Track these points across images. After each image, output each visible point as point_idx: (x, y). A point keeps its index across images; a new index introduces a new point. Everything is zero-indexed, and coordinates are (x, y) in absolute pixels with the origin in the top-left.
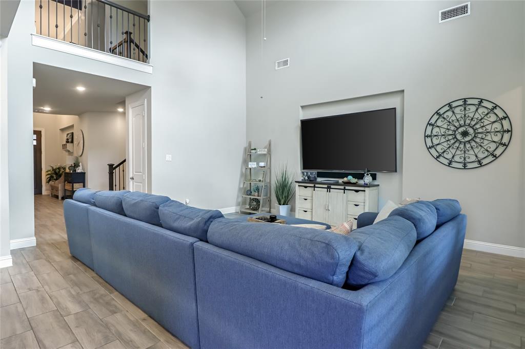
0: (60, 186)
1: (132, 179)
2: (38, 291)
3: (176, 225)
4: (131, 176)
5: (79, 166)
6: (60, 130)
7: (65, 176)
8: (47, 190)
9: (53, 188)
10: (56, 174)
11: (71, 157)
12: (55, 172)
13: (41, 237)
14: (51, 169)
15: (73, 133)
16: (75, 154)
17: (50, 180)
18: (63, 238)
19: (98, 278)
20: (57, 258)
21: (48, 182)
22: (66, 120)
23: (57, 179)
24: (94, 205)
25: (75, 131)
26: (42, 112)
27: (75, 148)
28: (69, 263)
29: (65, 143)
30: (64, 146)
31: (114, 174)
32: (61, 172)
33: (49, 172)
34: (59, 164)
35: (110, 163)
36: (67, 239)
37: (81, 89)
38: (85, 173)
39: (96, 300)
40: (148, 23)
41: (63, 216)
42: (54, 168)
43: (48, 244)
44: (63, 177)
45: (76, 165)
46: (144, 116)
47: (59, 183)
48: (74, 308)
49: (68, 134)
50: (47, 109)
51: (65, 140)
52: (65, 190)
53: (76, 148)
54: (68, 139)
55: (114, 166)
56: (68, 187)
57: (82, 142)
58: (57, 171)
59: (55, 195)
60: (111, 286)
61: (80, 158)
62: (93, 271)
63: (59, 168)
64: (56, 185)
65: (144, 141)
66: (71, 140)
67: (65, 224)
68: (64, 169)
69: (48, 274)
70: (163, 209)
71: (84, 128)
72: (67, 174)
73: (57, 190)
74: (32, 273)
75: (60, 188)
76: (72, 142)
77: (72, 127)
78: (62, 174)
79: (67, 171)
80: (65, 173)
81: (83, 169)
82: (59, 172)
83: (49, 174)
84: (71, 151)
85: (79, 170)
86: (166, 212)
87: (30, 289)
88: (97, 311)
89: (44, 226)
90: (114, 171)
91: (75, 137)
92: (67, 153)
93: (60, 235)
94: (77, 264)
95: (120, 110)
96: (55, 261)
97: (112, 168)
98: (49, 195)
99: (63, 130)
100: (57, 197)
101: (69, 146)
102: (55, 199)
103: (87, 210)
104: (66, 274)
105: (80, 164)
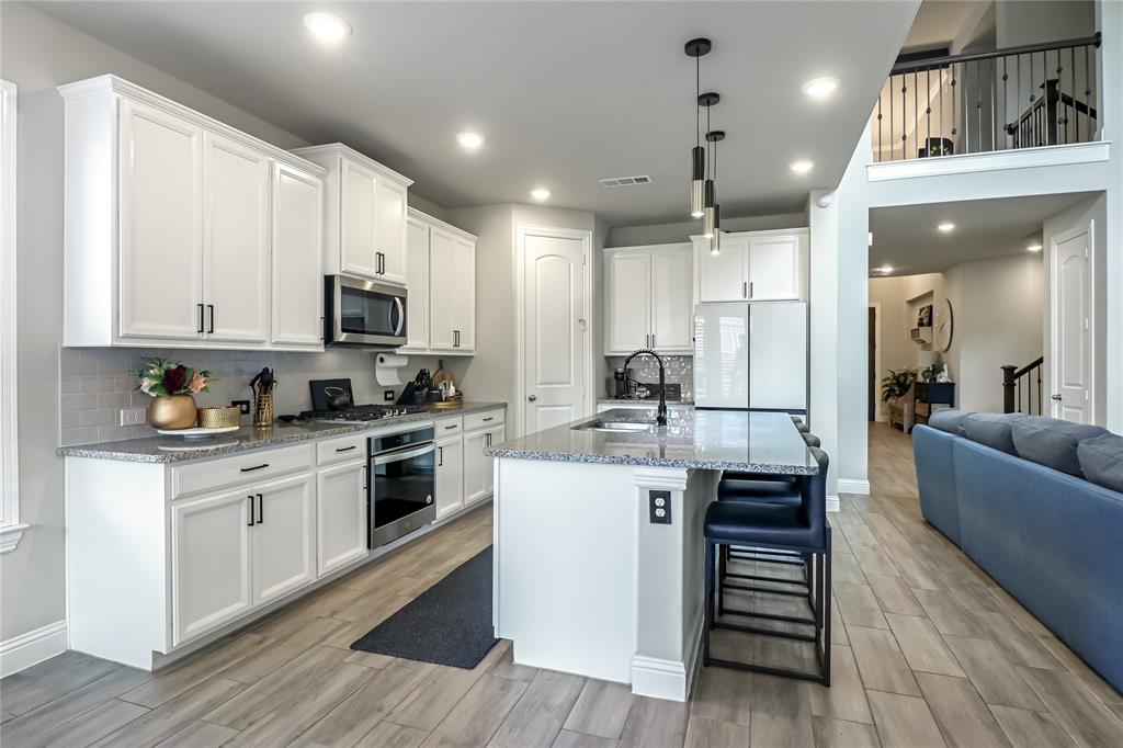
0: (906, 408)
1: (1059, 398)
2: (874, 548)
3: (1108, 475)
4: (1055, 392)
5: (943, 370)
6: (908, 302)
7: (916, 389)
8: (883, 413)
9: (895, 412)
10: (900, 385)
11: (926, 353)
12: (898, 381)
13: (876, 485)
14: (889, 375)
15: (931, 307)
16: (936, 348)
17: (888, 396)
18: (911, 493)
19: (967, 560)
20: (900, 517)
21: (886, 399)
22: (918, 284)
23: (900, 395)
24: (963, 435)
25: (935, 302)
26: (879, 275)
27: (935, 336)
28: (920, 529)
29: (916, 327)
30: (915, 333)
31: (1016, 388)
32: (908, 382)
33: (888, 382)
34: (905, 368)
35: (1006, 364)
36: (918, 496)
37: (946, 228)
38: (954, 384)
39: (962, 586)
40: (1098, 50)
41: (913, 458)
42: (896, 374)
43: (888, 497)
44: (911, 391)
45: (937, 369)
46: (1088, 260)
47: (906, 401)
48: (926, 584)
49: (921, 310)
50: (887, 269)
51: (916, 322)
52: (916, 415)
53: (937, 337)
54: (921, 319)
55: (1016, 371)
56: (921, 409)
57: (949, 323)
58: (902, 379)
59: (896, 424)
60: (990, 576)
61: (943, 355)
62: (960, 548)
63: (905, 375)
64: (899, 406)
65: (1087, 314)
66: (927, 320)
67: (915, 473)
68: (915, 375)
69: (888, 534)
70: (1084, 448)
71: (952, 295)
72: (919, 385)
73: (901, 415)
74: (866, 527)
75: (905, 412)
76: (930, 324)
77: (930, 294)
78: (909, 386)
79: (920, 379)
80: (916, 383)
81: (950, 376)
82: (905, 381)
83: (887, 385)
84: (928, 342)
85: (943, 378)
86: (1091, 451)
87: (864, 544)
88: (961, 598)
89: (882, 471)
90: (1016, 381)
91: (936, 315)
92: (920, 346)
93: (908, 487)
94: (932, 534)
95: (1034, 248)
96: (897, 521)
97: (1011, 374)
98: (887, 423)
99: (912, 302)
100: (900, 427)
101: (924, 333)
102: (896, 431)
103: (951, 443)
104: (915, 542)
105: (945, 367)
